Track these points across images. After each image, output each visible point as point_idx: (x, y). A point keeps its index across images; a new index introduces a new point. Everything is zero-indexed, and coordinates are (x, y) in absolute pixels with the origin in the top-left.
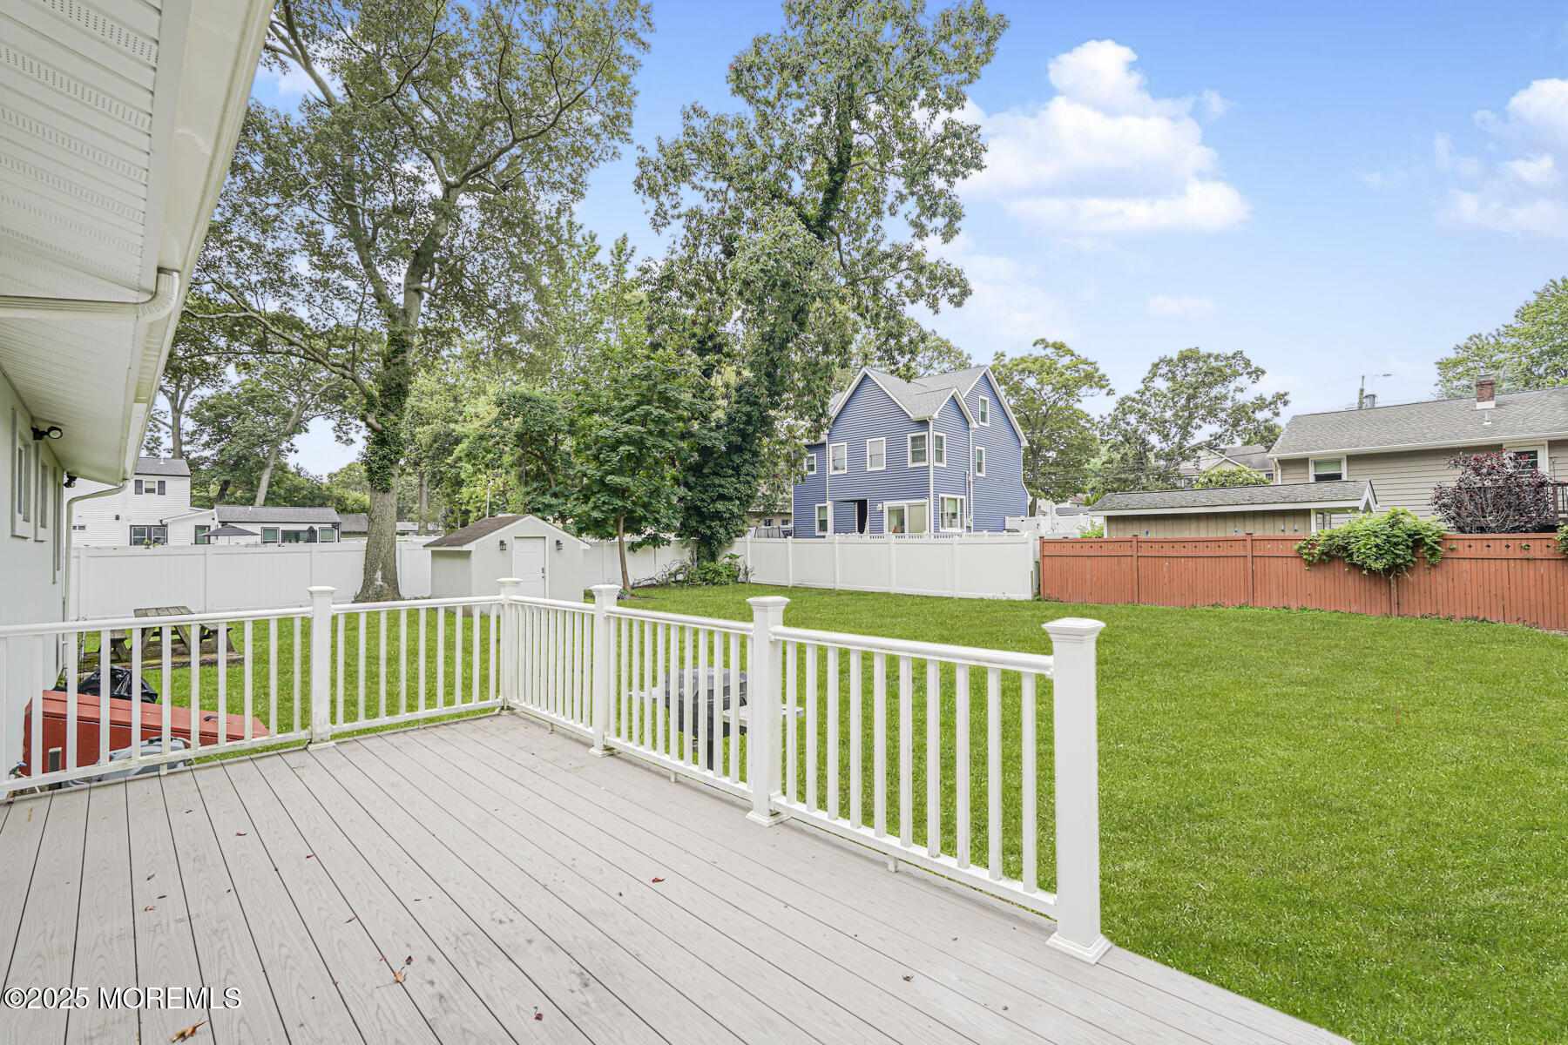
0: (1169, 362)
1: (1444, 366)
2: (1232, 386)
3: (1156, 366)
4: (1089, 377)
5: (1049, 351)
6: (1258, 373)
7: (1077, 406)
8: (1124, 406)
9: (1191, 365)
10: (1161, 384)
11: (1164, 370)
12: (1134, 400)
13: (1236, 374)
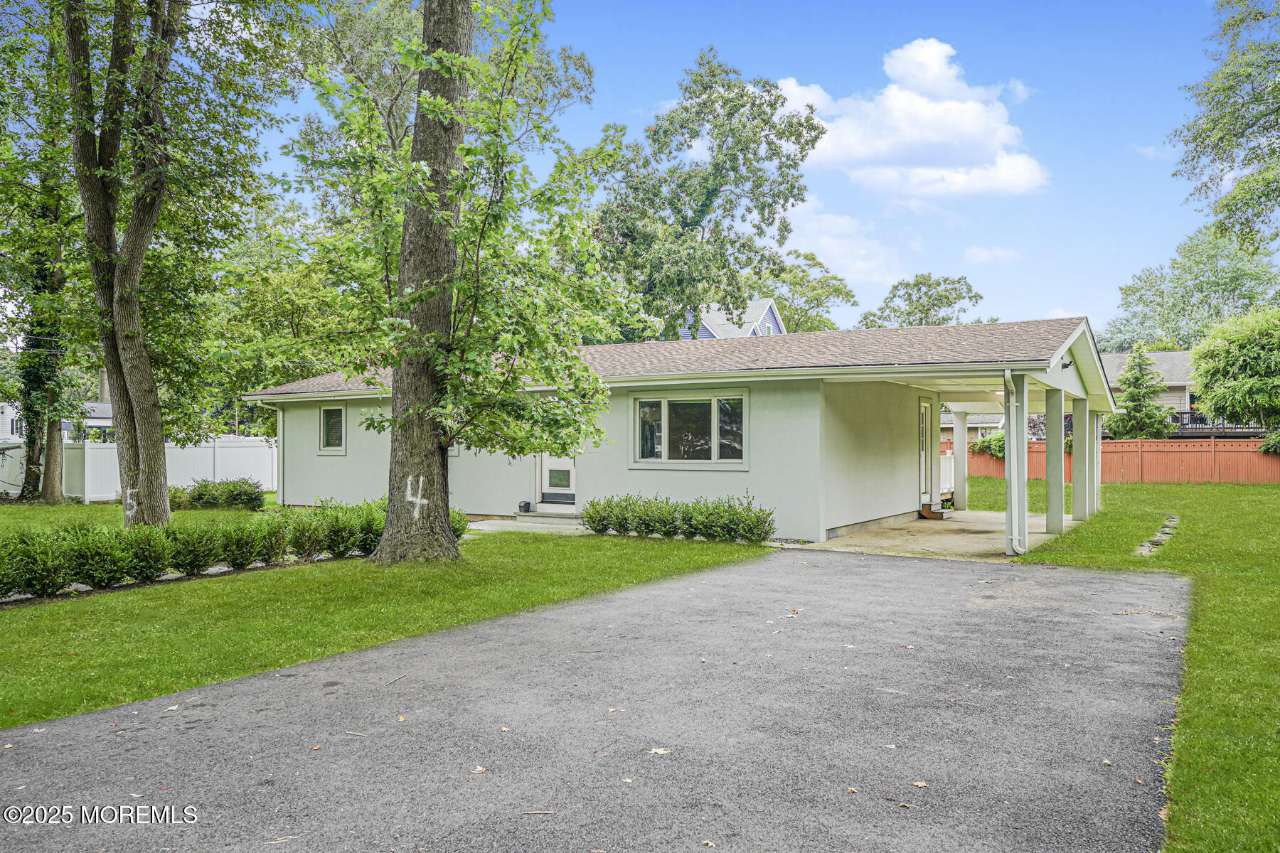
0: (907, 285)
1: (1127, 291)
2: (957, 307)
3: (896, 288)
4: (837, 292)
5: (801, 261)
6: (977, 297)
7: (826, 316)
8: (868, 321)
9: (924, 289)
10: (900, 303)
11: (902, 292)
12: (874, 315)
13: (960, 297)
